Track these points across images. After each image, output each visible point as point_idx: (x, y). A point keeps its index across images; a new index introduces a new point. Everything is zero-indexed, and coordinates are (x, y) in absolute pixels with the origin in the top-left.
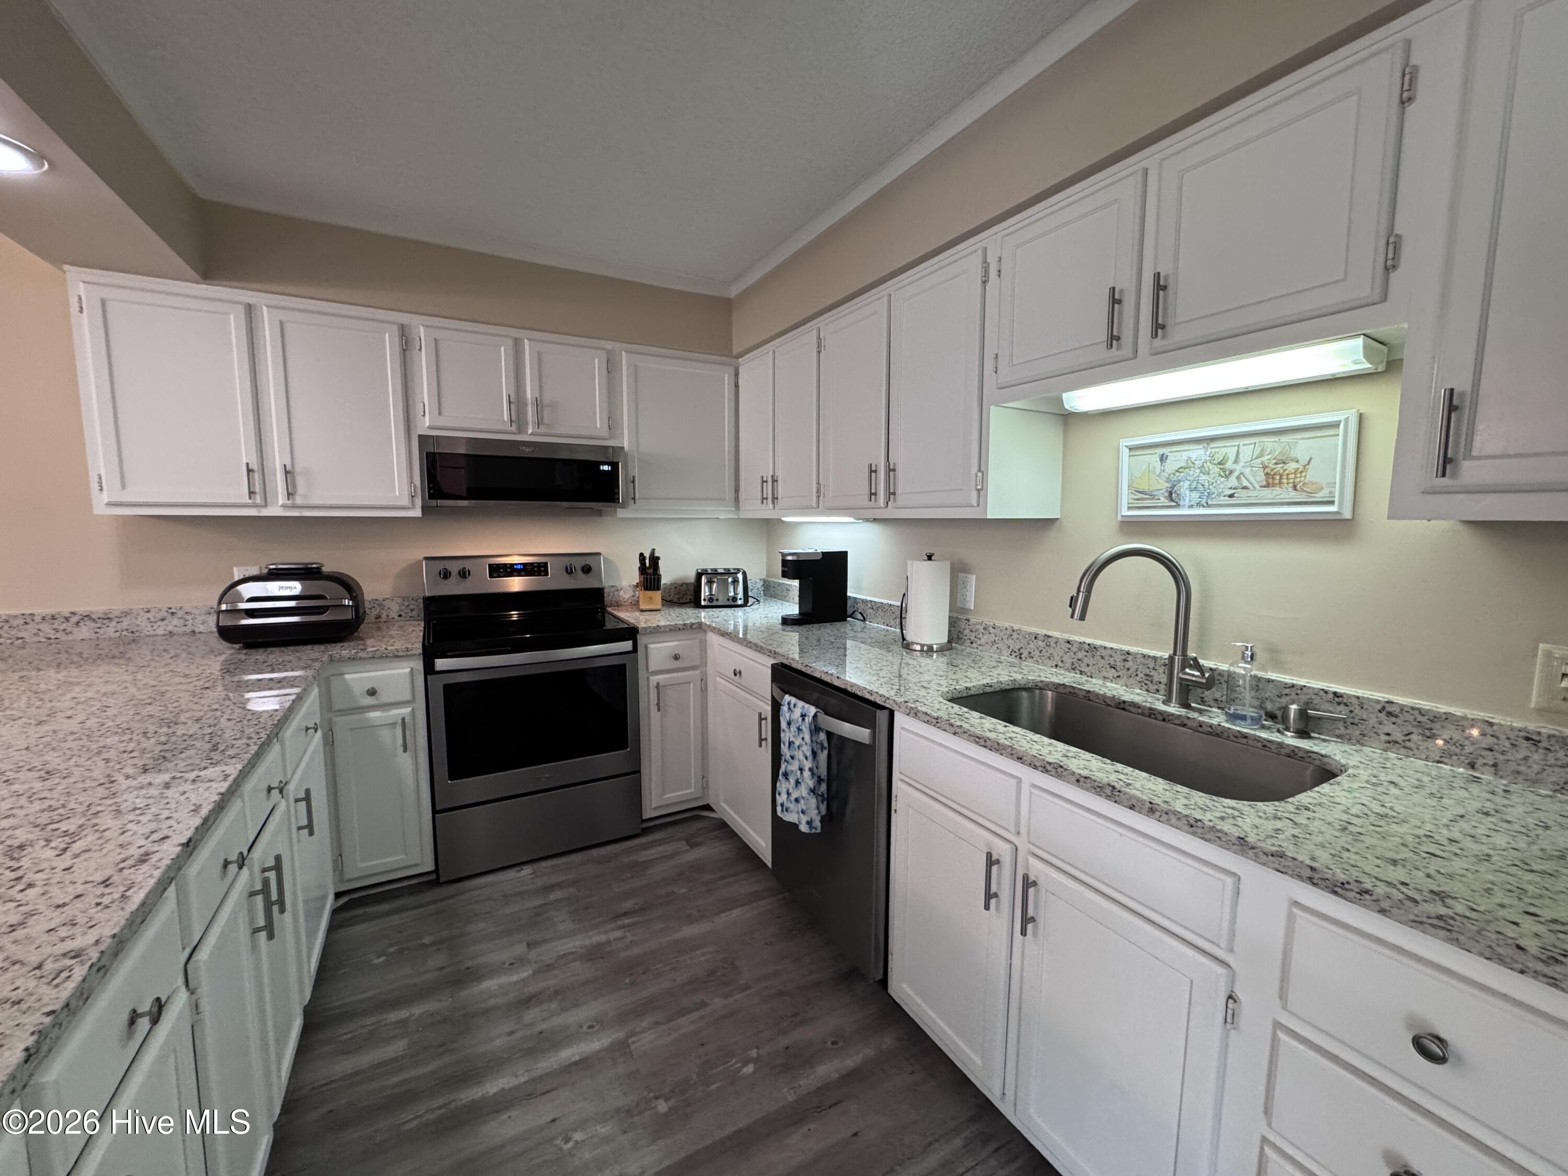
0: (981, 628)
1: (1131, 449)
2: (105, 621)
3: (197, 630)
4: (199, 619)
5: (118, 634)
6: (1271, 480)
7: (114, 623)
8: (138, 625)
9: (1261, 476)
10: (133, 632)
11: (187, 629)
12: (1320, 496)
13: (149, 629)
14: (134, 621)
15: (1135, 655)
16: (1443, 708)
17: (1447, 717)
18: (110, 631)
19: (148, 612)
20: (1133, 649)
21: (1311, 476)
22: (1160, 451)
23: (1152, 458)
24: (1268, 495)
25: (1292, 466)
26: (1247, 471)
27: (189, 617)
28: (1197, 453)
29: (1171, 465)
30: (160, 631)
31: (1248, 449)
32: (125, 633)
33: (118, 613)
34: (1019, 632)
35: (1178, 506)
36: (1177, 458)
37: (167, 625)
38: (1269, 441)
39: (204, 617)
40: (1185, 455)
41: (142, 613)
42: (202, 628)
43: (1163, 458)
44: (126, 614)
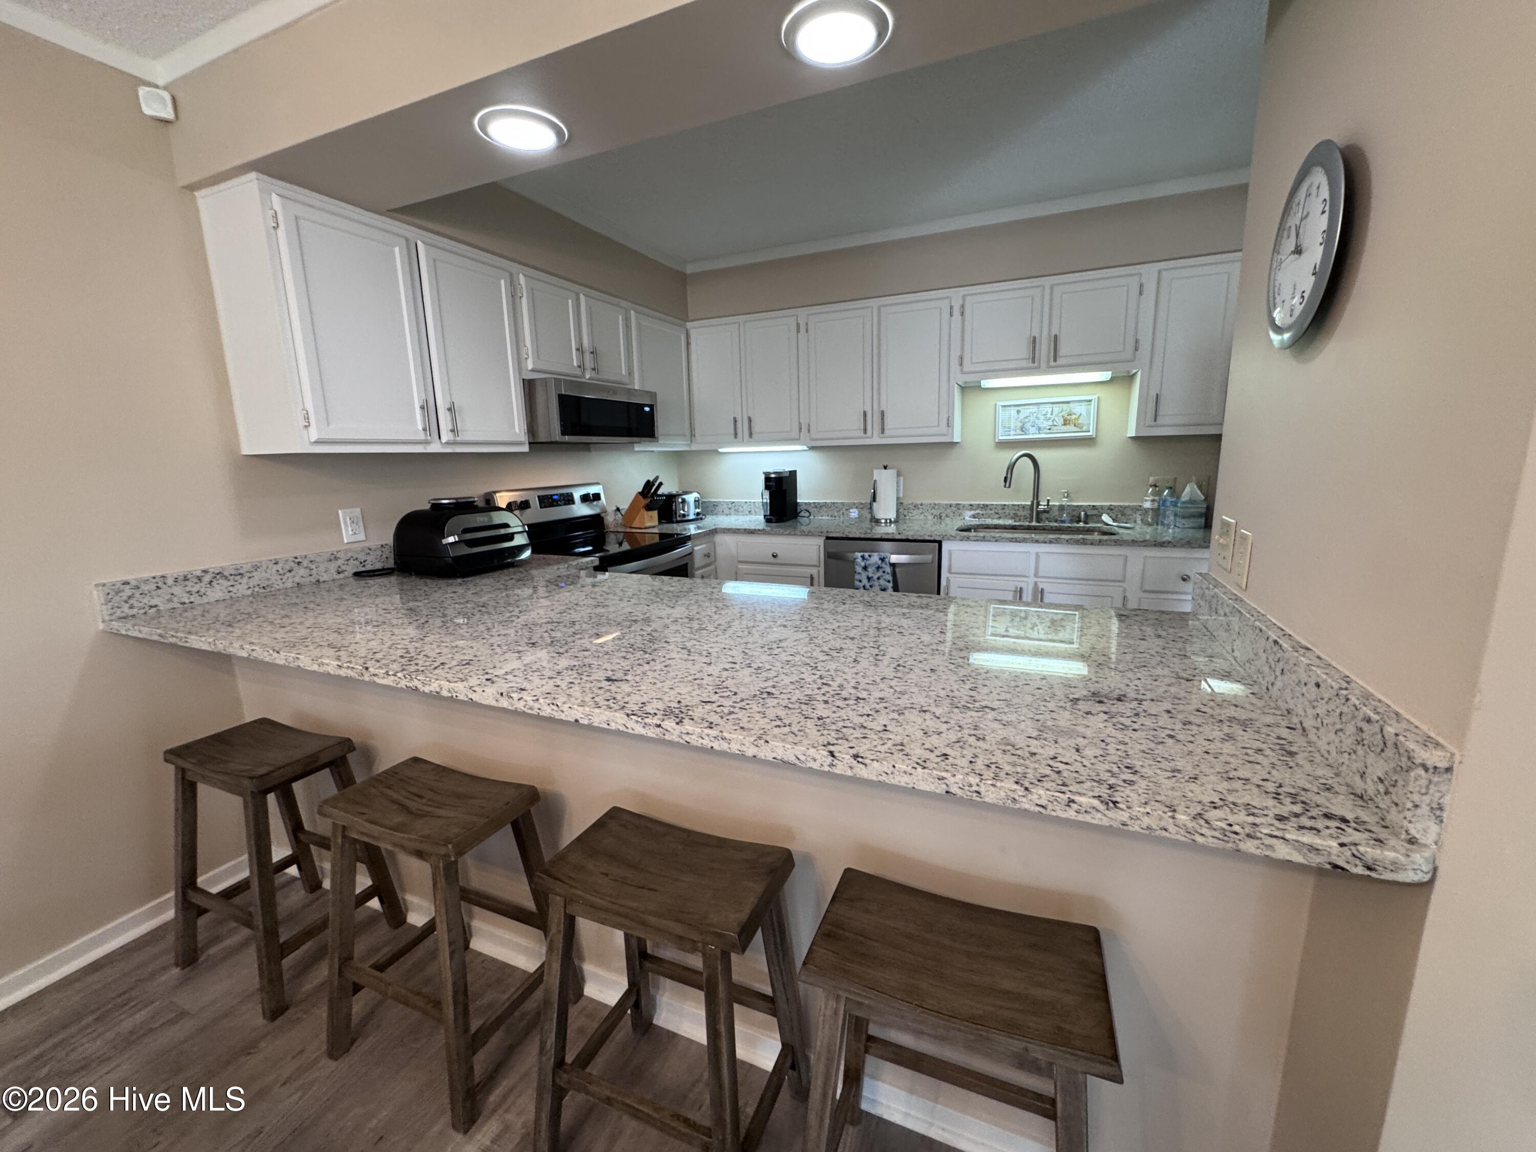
0: (912, 507)
1: (1003, 406)
2: (238, 578)
3: (322, 579)
4: (322, 568)
5: (249, 592)
6: (1066, 422)
7: (245, 580)
8: (268, 579)
9: (1062, 421)
10: (264, 587)
11: (313, 579)
12: (1085, 428)
13: (280, 582)
14: (264, 574)
15: (1008, 506)
16: (1127, 504)
17: (1129, 506)
18: (241, 589)
19: (276, 563)
20: (1006, 503)
21: (1080, 421)
22: (1017, 408)
23: (1013, 411)
24: (1065, 428)
25: (1073, 417)
26: (1056, 419)
27: (313, 567)
28: (1033, 409)
29: (1022, 416)
30: (289, 584)
31: (1056, 409)
32: (257, 589)
33: (246, 568)
34: (939, 505)
35: (1026, 434)
36: (1025, 412)
37: (294, 577)
38: (1065, 406)
39: (326, 564)
40: (1028, 411)
41: (271, 565)
42: (325, 577)
43: (1018, 412)
44: (256, 568)
